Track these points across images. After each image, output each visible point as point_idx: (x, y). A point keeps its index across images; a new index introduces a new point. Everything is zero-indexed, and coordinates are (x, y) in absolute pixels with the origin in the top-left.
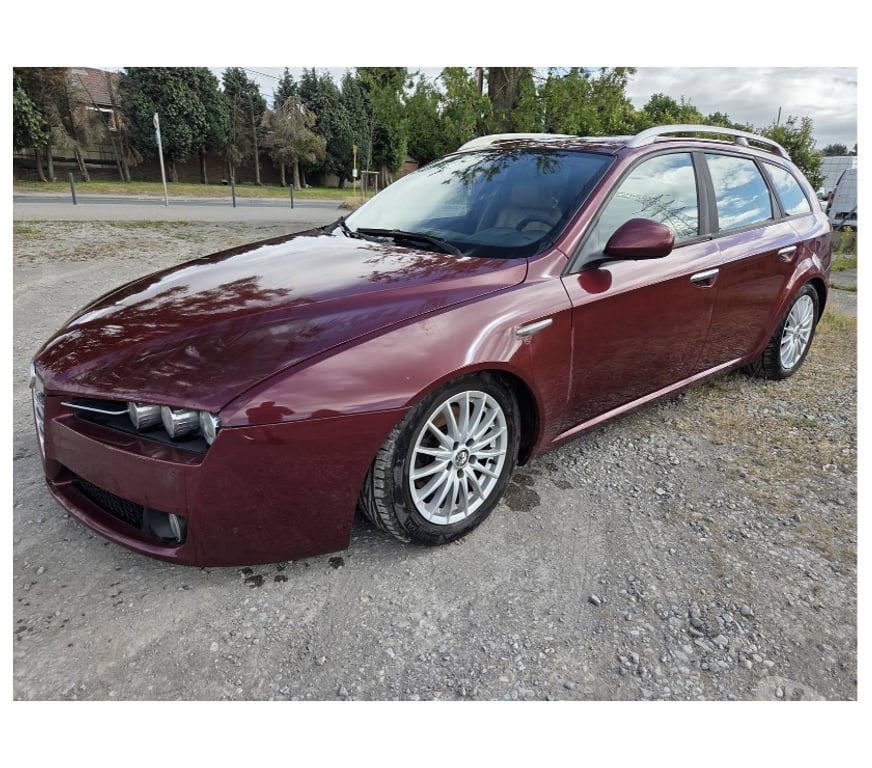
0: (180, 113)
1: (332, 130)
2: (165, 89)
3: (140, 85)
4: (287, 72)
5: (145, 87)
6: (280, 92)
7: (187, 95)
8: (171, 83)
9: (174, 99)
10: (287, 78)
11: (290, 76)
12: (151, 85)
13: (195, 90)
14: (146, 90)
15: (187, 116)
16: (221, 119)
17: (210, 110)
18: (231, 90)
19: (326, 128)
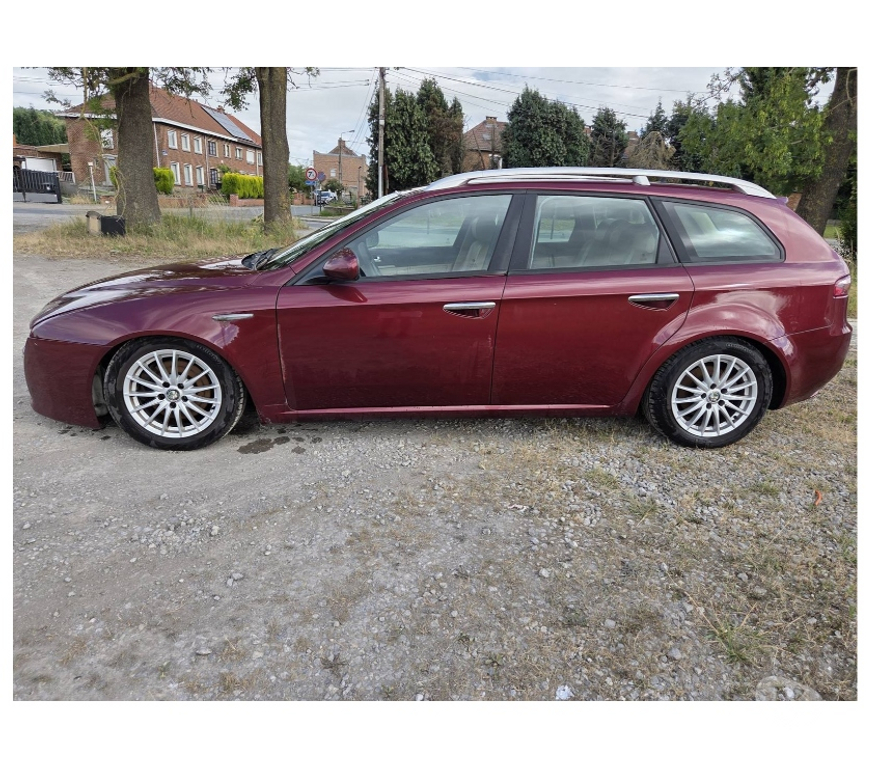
0: (543, 155)
1: (695, 162)
2: (535, 136)
3: (517, 134)
4: (660, 108)
5: (520, 135)
6: (649, 126)
7: (553, 140)
8: (541, 130)
9: (540, 144)
10: (658, 113)
11: (662, 111)
12: (524, 133)
13: (561, 134)
14: (520, 138)
15: (549, 158)
16: (578, 159)
17: (570, 151)
18: (598, 131)
19: (688, 160)
